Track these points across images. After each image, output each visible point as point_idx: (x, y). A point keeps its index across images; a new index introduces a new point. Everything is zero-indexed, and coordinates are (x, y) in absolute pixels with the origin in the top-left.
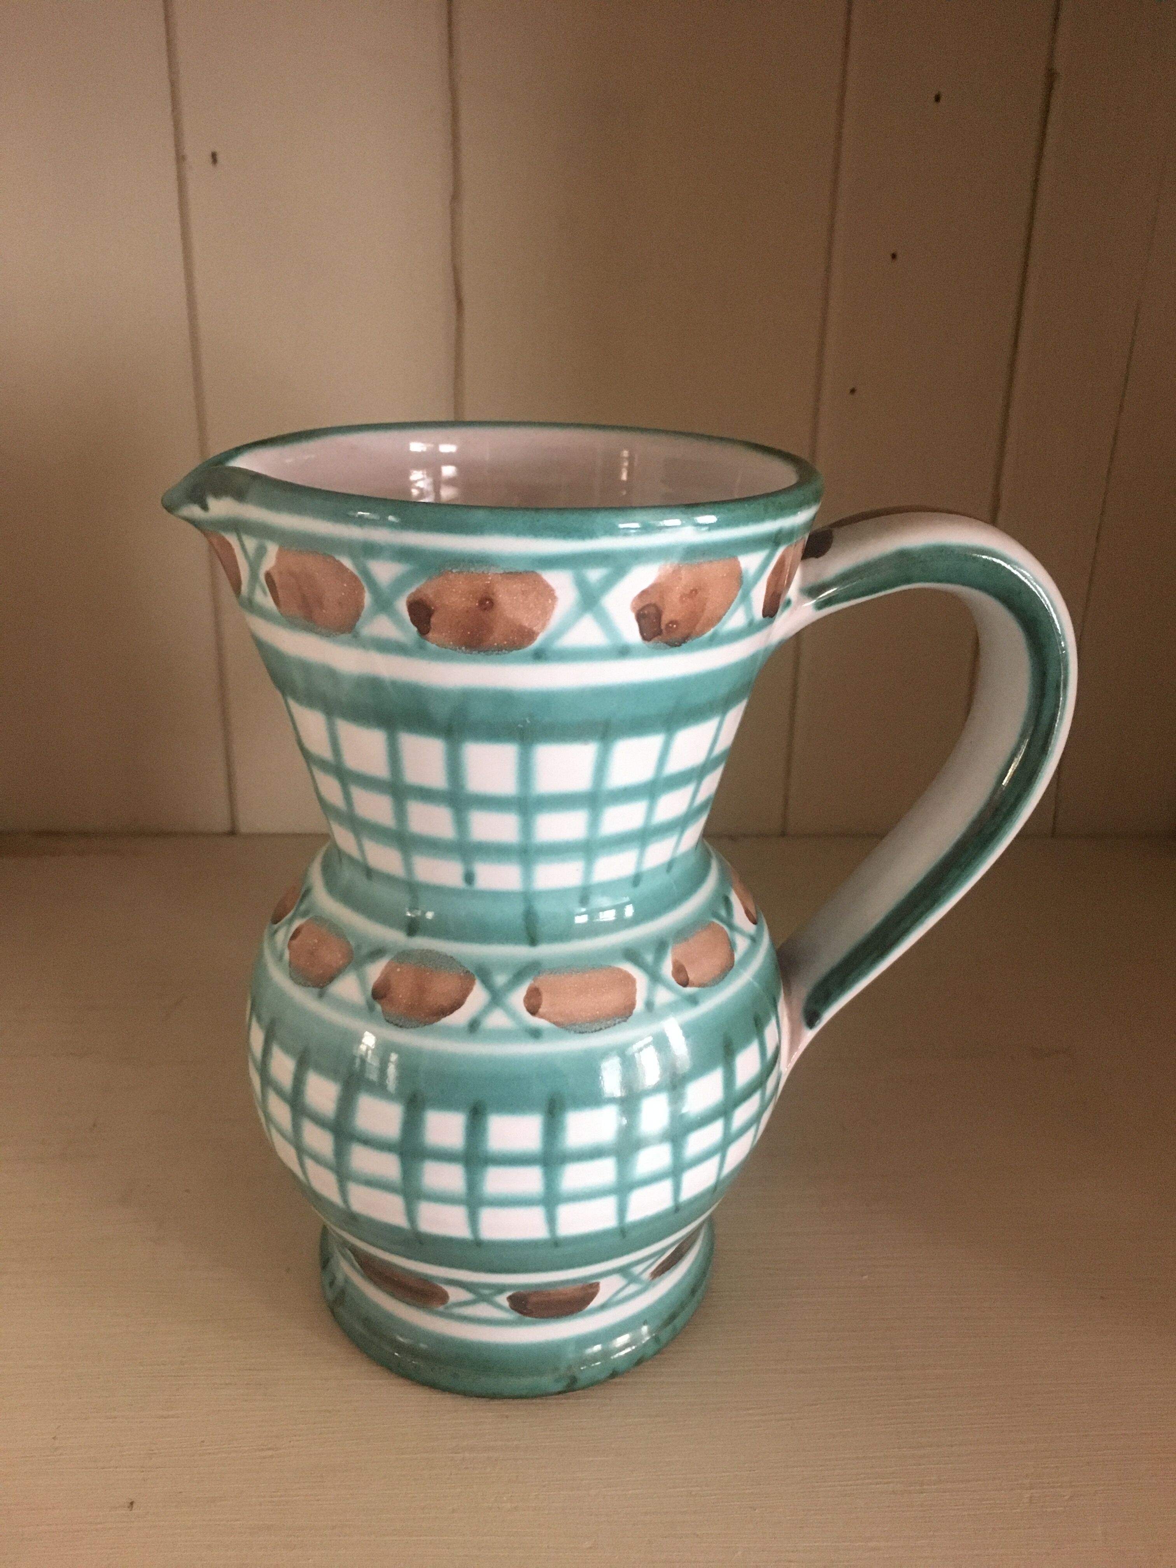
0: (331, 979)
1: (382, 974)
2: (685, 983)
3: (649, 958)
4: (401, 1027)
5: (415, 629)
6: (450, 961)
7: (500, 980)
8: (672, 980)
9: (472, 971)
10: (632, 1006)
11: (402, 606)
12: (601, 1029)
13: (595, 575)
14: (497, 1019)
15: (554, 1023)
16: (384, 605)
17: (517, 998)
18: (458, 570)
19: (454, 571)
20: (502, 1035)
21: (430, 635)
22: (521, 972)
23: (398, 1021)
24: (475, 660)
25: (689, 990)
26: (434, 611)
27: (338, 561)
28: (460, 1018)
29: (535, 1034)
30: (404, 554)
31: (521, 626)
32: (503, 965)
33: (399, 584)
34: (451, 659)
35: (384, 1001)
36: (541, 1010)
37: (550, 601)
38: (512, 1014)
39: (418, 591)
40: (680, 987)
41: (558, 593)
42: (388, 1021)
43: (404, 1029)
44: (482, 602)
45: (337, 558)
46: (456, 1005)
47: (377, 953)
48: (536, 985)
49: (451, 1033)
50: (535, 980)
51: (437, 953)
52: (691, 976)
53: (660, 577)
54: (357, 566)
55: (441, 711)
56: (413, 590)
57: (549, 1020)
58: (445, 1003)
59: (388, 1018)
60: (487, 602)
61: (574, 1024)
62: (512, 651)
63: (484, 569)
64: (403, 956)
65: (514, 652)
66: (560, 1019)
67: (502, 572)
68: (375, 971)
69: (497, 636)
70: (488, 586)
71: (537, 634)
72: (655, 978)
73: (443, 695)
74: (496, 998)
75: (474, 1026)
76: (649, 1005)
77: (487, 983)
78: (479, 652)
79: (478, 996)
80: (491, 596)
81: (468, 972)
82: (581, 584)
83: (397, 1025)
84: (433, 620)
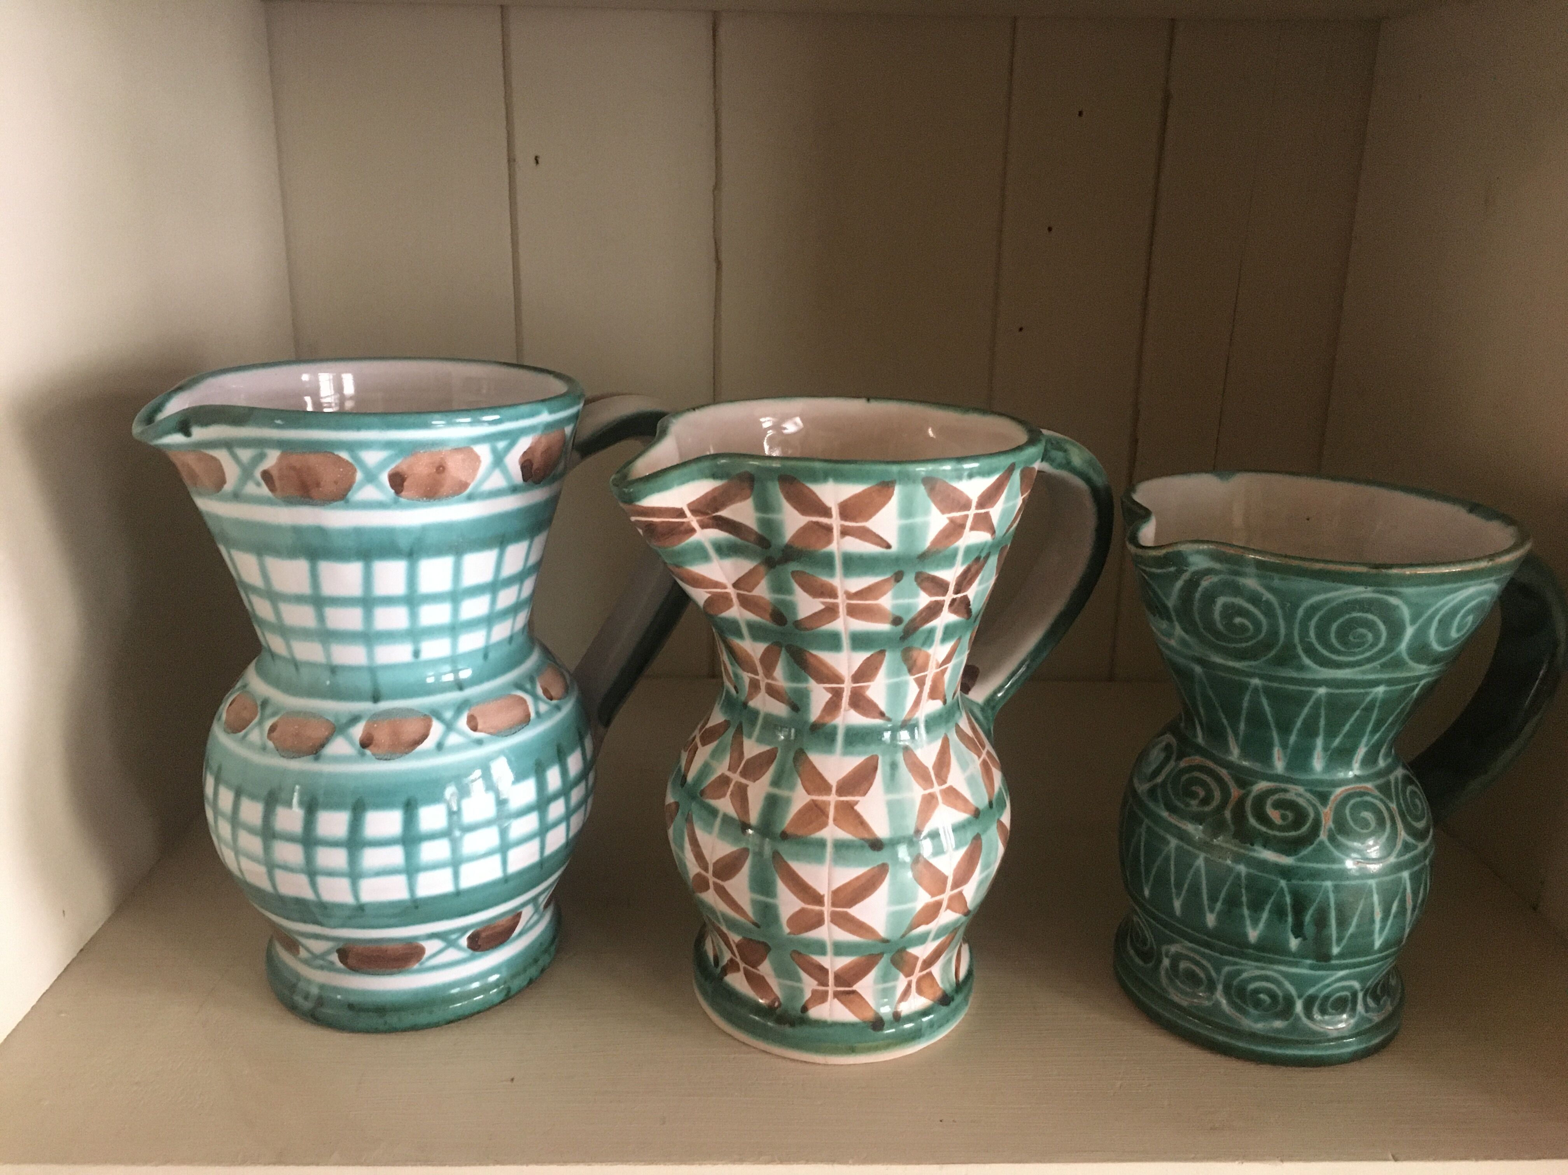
0: (323, 746)
1: (363, 732)
2: (551, 699)
3: (528, 686)
4: (389, 760)
5: (393, 491)
6: (410, 711)
7: (448, 715)
8: (544, 697)
9: (427, 713)
10: (528, 715)
11: (384, 478)
12: (516, 732)
13: (501, 445)
14: (453, 739)
15: (489, 733)
16: (371, 478)
17: (462, 722)
18: (423, 451)
19: (421, 452)
20: (458, 748)
21: (403, 493)
22: (460, 708)
23: (386, 757)
24: (432, 505)
25: (554, 702)
26: (407, 478)
27: (337, 455)
28: (429, 744)
29: (479, 742)
30: (388, 445)
31: (461, 481)
32: (446, 706)
33: (383, 465)
34: (415, 507)
35: (371, 747)
36: (479, 727)
37: (477, 463)
38: (461, 733)
39: (397, 467)
40: (549, 701)
41: (482, 459)
42: (378, 759)
43: (392, 761)
44: (438, 468)
45: (336, 453)
46: (425, 737)
47: (355, 719)
48: (472, 713)
49: (426, 754)
50: (469, 710)
51: (400, 709)
52: (553, 694)
53: (532, 443)
54: (352, 457)
55: (404, 543)
56: (393, 466)
57: (485, 732)
58: (417, 737)
59: (378, 757)
60: (441, 468)
61: (501, 732)
62: (454, 496)
63: (440, 448)
64: (375, 718)
65: (456, 497)
66: (492, 731)
67: (450, 449)
68: (358, 731)
69: (445, 489)
70: (442, 458)
71: (469, 484)
72: (536, 697)
73: (407, 531)
74: (449, 727)
75: (440, 746)
76: (538, 713)
77: (440, 718)
78: (434, 500)
79: (437, 729)
80: (444, 465)
81: (425, 715)
82: (494, 451)
83: (386, 760)
84: (405, 484)
